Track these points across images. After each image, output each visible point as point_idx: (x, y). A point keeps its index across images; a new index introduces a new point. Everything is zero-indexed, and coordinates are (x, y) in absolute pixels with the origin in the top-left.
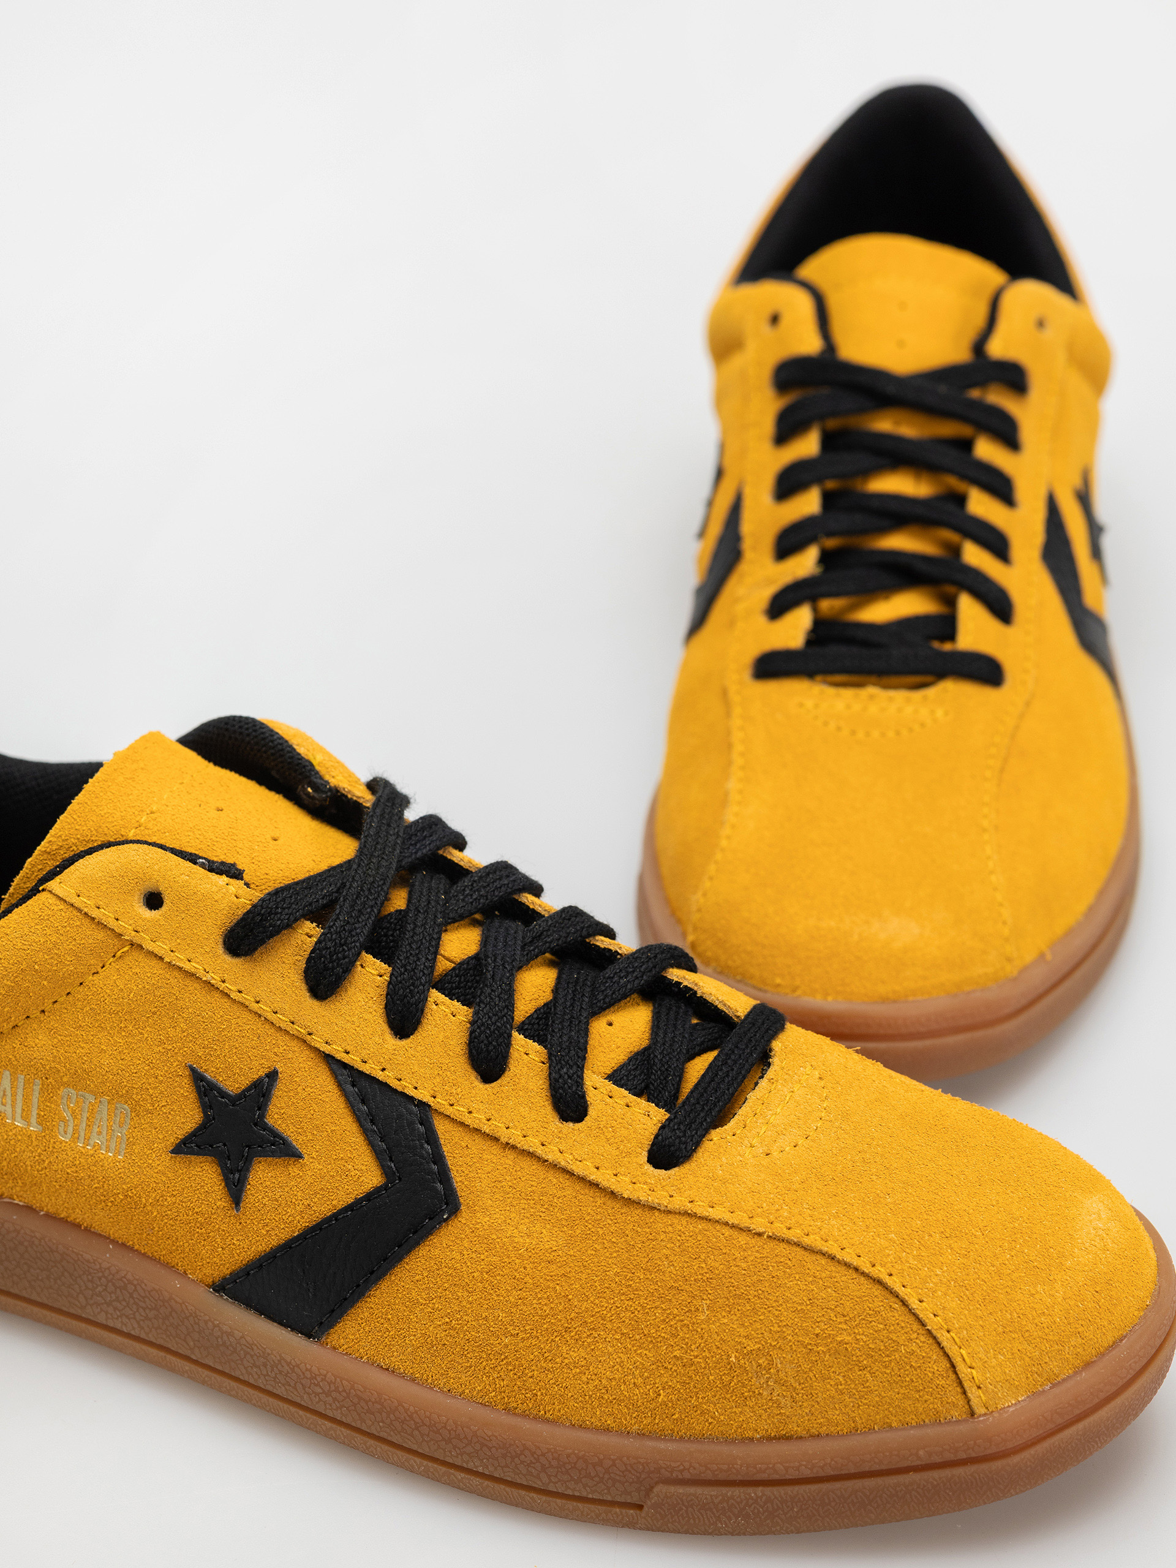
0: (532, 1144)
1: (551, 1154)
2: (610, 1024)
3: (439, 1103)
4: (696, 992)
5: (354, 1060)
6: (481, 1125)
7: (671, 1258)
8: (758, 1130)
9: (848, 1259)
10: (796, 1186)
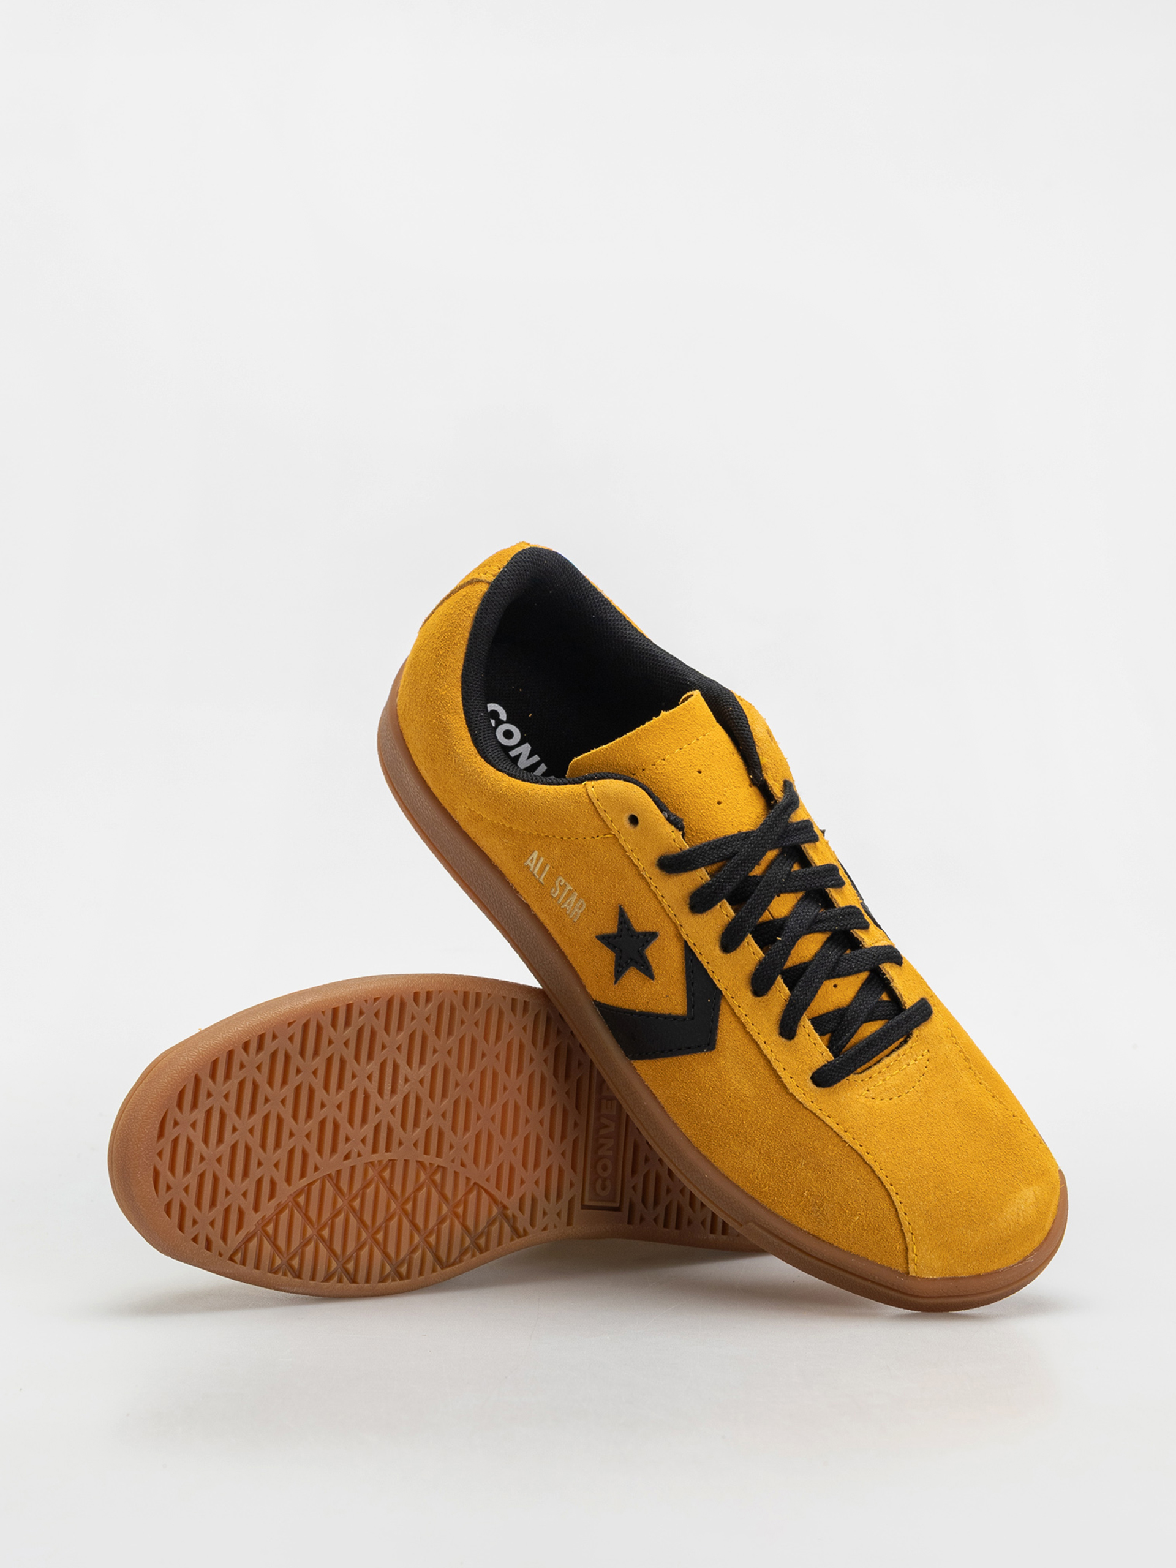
0: (760, 1040)
1: (766, 1050)
2: (835, 986)
3: (727, 994)
4: (890, 983)
5: (697, 951)
6: (741, 1017)
7: (798, 1132)
8: (876, 1083)
9: (881, 1176)
10: (877, 1125)
